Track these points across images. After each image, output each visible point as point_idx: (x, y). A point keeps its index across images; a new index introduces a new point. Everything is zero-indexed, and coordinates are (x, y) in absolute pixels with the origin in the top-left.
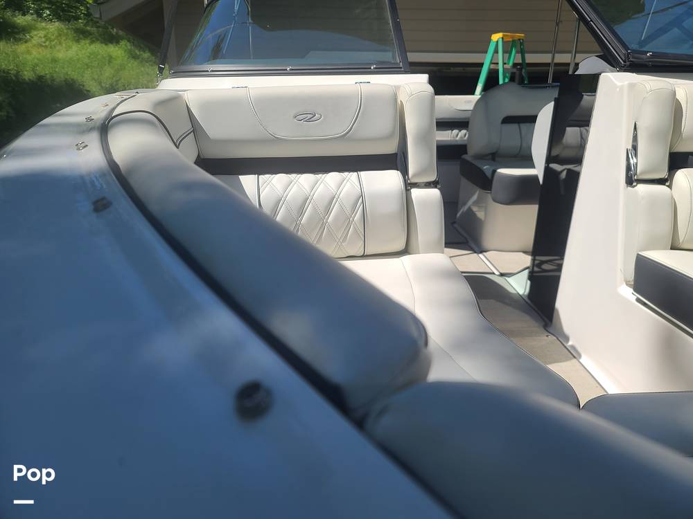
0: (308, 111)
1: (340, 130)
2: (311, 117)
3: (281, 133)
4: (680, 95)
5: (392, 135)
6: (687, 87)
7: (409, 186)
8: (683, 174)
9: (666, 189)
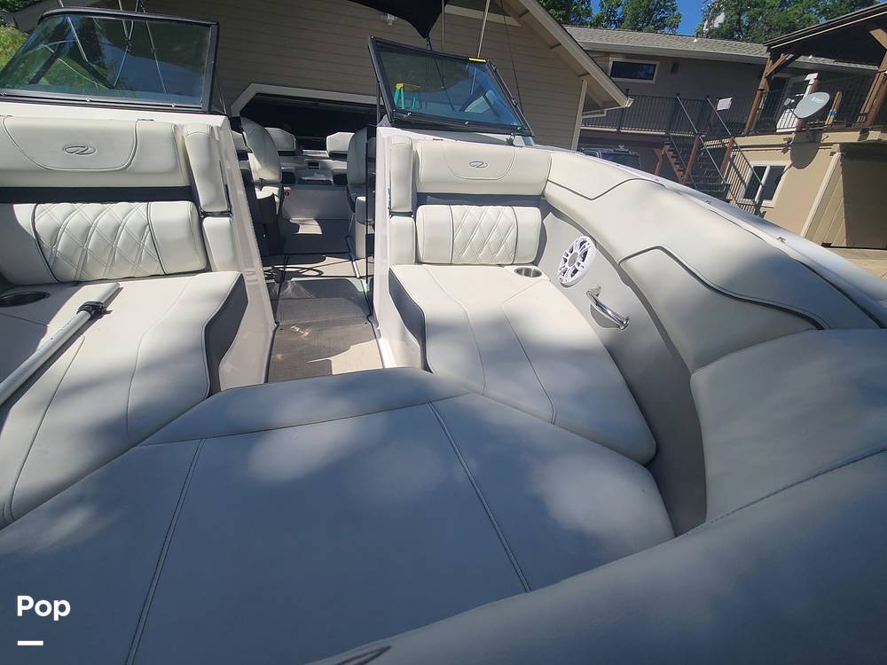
0: (79, 144)
2: (81, 150)
4: (418, 148)
5: (175, 170)
6: (424, 143)
7: (203, 215)
8: (421, 209)
9: (410, 220)
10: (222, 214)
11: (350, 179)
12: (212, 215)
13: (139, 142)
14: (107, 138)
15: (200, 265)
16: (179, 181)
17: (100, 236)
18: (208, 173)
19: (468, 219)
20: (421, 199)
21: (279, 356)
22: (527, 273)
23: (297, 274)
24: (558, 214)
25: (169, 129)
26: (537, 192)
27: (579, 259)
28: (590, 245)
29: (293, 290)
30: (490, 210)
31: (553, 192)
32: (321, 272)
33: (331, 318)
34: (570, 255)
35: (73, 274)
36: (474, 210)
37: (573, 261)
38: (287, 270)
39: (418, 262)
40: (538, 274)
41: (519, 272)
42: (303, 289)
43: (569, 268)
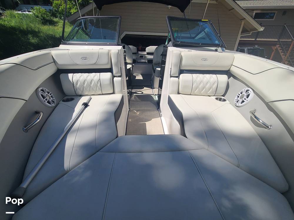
0: (85, 57)
1: (94, 62)
2: (85, 58)
3: (78, 63)
4: (182, 54)
5: (108, 63)
6: (185, 52)
7: (114, 77)
8: (181, 75)
9: (177, 79)
10: (119, 76)
11: (154, 62)
12: (116, 77)
13: (99, 56)
14: (92, 54)
15: (112, 92)
16: (108, 67)
17: (88, 83)
18: (116, 64)
19: (199, 79)
20: (181, 72)
21: (130, 120)
22: (220, 100)
23: (135, 93)
24: (235, 77)
25: (107, 51)
26: (227, 69)
27: (245, 97)
28: (251, 92)
29: (134, 98)
30: (208, 76)
31: (234, 70)
32: (143, 92)
33: (146, 108)
34: (241, 95)
35: (80, 93)
36: (201, 76)
37: (242, 97)
38: (133, 91)
39: (179, 93)
40: (224, 100)
41: (217, 99)
42: (137, 98)
43: (240, 100)
